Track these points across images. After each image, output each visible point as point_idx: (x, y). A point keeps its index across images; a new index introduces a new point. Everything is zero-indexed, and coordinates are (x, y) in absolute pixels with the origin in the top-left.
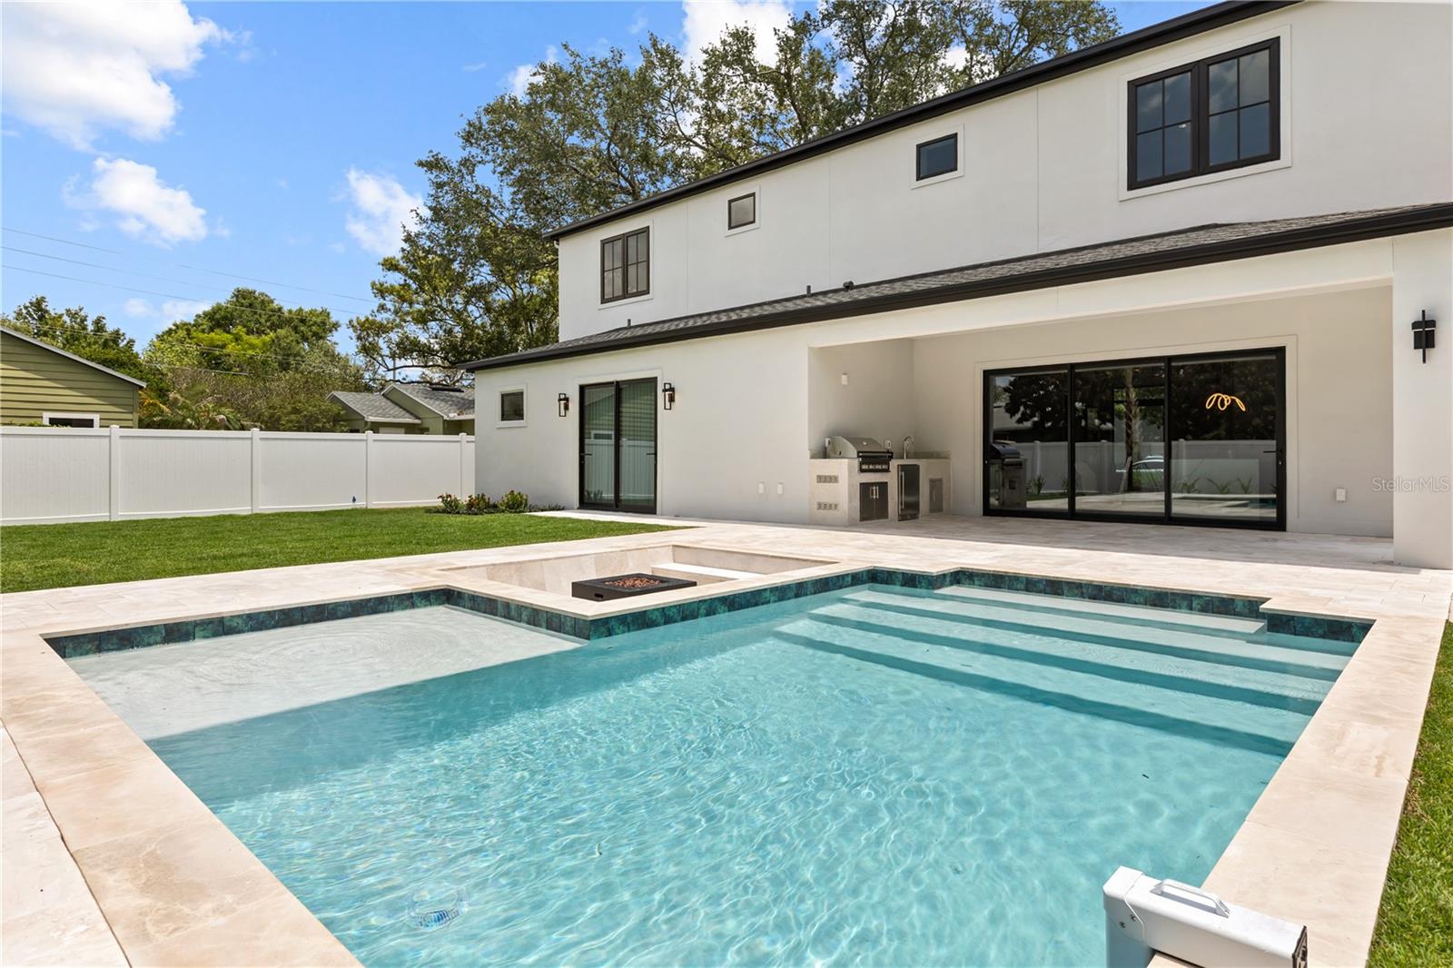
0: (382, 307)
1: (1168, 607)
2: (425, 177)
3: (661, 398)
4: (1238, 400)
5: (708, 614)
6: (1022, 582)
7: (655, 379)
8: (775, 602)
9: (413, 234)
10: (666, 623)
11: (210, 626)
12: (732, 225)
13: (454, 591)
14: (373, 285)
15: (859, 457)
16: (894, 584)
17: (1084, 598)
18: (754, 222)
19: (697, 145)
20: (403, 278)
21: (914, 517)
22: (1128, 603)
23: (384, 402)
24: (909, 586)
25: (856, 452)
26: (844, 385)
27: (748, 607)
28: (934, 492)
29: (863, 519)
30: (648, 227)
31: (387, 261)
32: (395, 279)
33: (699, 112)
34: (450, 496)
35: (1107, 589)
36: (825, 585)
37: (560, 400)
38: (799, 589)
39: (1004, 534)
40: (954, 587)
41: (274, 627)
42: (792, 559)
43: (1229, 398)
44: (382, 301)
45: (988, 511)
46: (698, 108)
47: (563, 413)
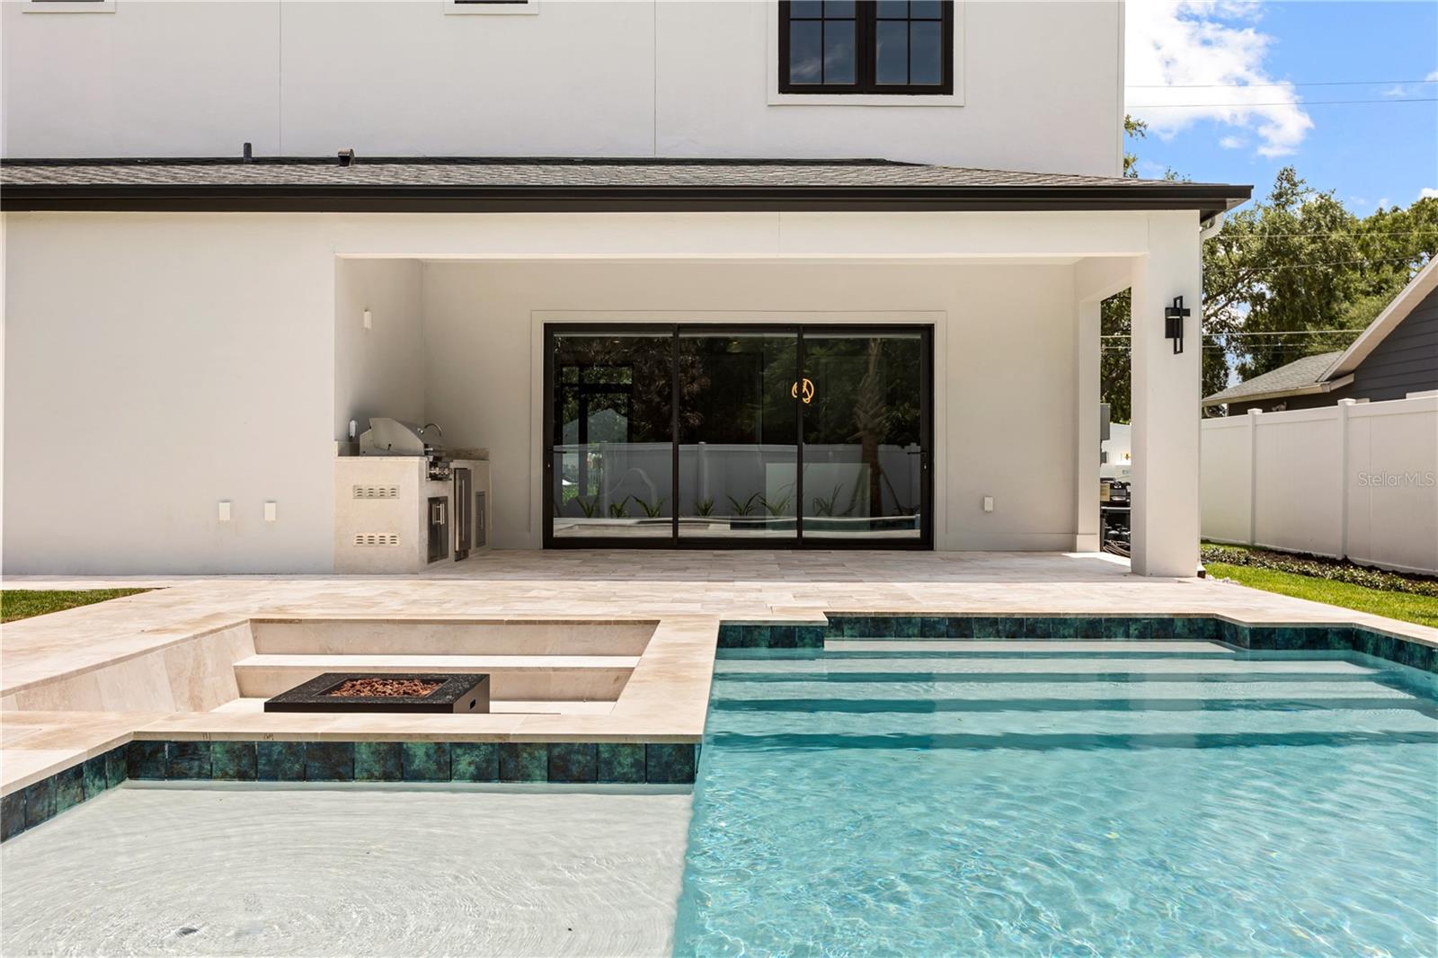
6: (915, 625)
15: (427, 453)
16: (757, 645)
17: (1000, 637)
21: (466, 554)
22: (1056, 637)
25: (420, 444)
26: (367, 329)
28: (480, 513)
35: (1029, 622)
45: (551, 541)
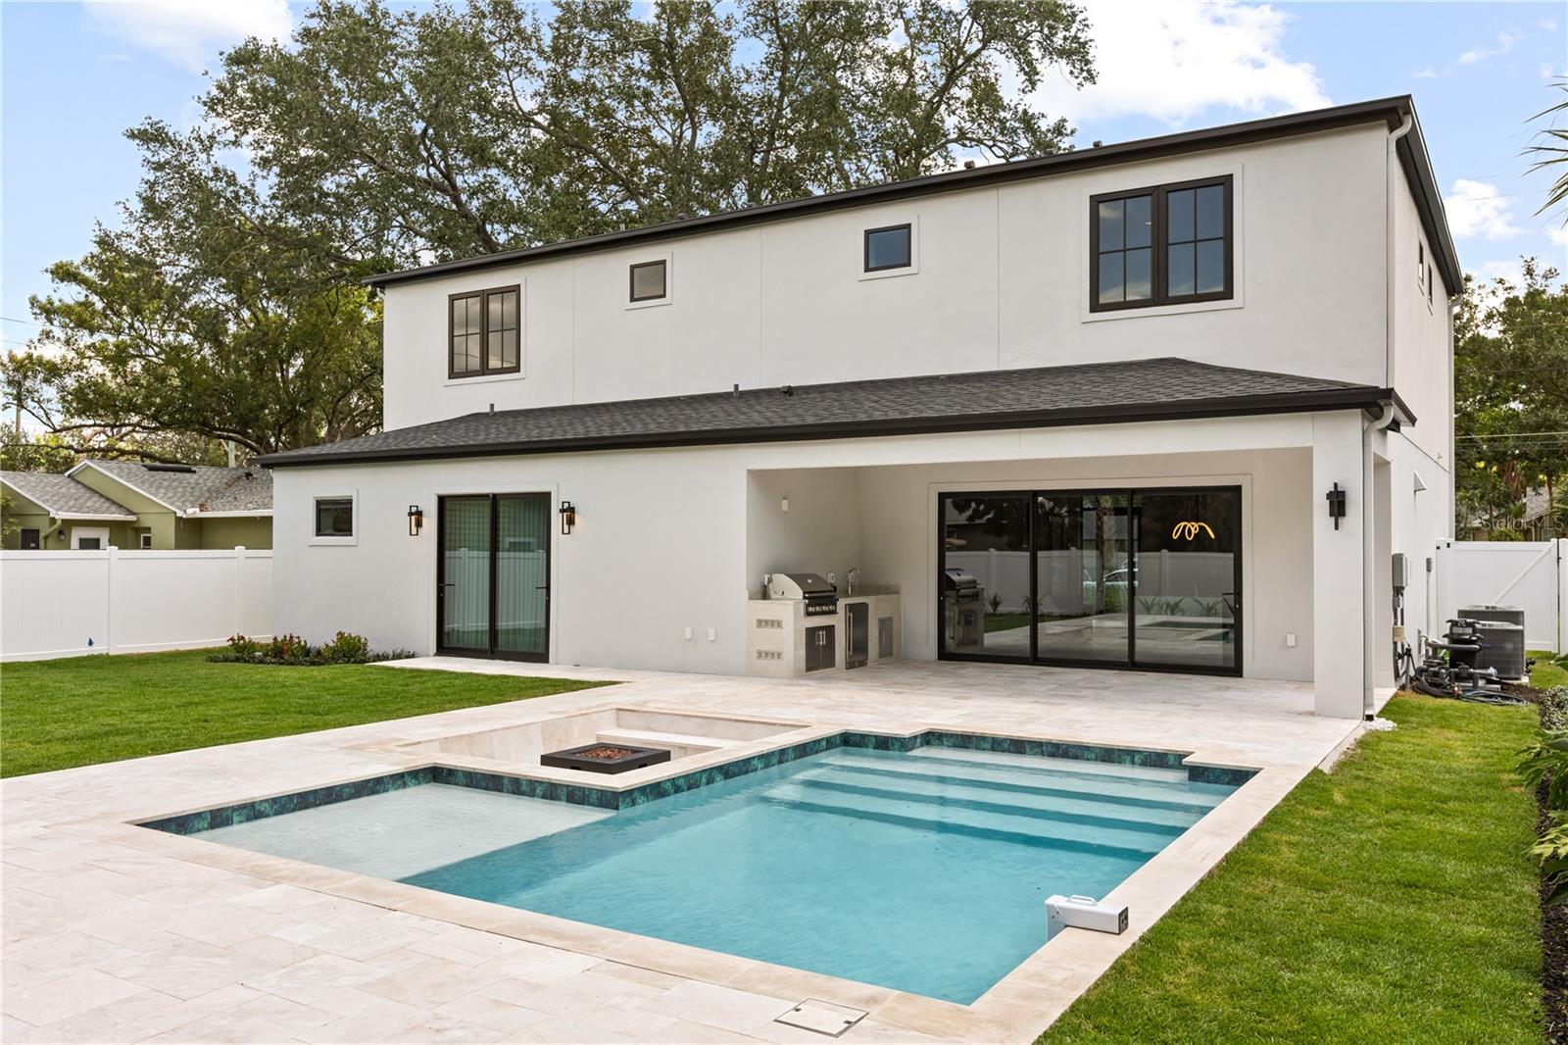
0: (47, 335)
1: (1114, 762)
2: (137, 152)
3: (557, 520)
4: (1207, 528)
5: (708, 783)
7: (546, 496)
8: (762, 769)
9: (112, 235)
10: (676, 792)
11: (245, 811)
12: (636, 297)
13: (443, 769)
14: (33, 301)
15: (805, 598)
16: (867, 747)
18: (664, 296)
19: (538, 125)
20: (85, 292)
21: (863, 664)
23: (73, 488)
24: (882, 749)
25: (801, 592)
26: (785, 512)
27: (739, 775)
28: (884, 633)
29: (809, 669)
30: (519, 285)
31: (62, 268)
32: (71, 294)
33: (542, 79)
34: (243, 638)
36: (804, 750)
37: (411, 514)
38: (782, 755)
39: (964, 685)
40: (924, 748)
41: (293, 810)
42: (759, 723)
43: (1196, 525)
44: (48, 327)
45: (944, 655)
46: (541, 73)
47: (414, 531)
